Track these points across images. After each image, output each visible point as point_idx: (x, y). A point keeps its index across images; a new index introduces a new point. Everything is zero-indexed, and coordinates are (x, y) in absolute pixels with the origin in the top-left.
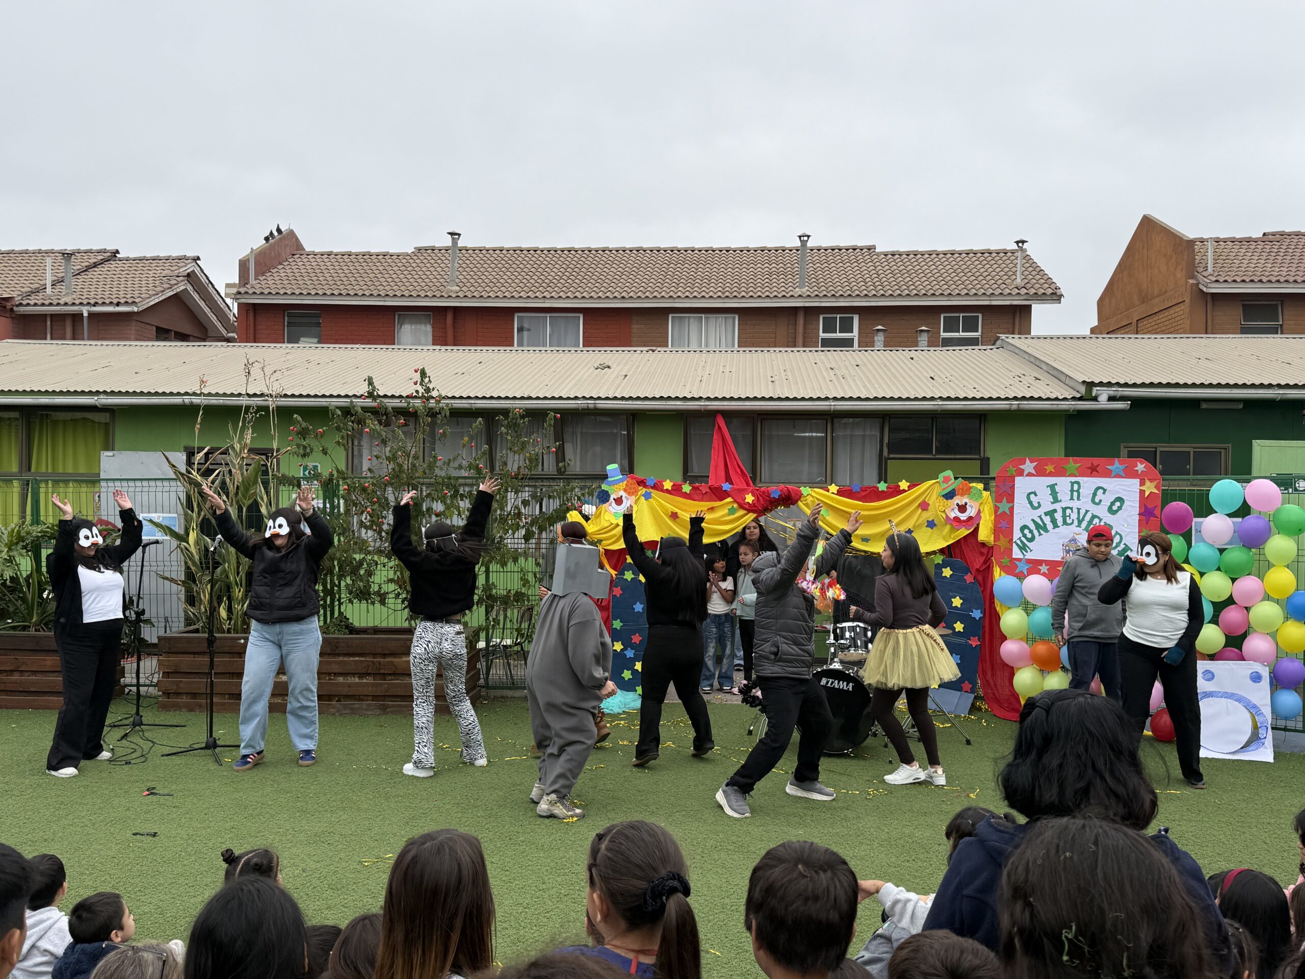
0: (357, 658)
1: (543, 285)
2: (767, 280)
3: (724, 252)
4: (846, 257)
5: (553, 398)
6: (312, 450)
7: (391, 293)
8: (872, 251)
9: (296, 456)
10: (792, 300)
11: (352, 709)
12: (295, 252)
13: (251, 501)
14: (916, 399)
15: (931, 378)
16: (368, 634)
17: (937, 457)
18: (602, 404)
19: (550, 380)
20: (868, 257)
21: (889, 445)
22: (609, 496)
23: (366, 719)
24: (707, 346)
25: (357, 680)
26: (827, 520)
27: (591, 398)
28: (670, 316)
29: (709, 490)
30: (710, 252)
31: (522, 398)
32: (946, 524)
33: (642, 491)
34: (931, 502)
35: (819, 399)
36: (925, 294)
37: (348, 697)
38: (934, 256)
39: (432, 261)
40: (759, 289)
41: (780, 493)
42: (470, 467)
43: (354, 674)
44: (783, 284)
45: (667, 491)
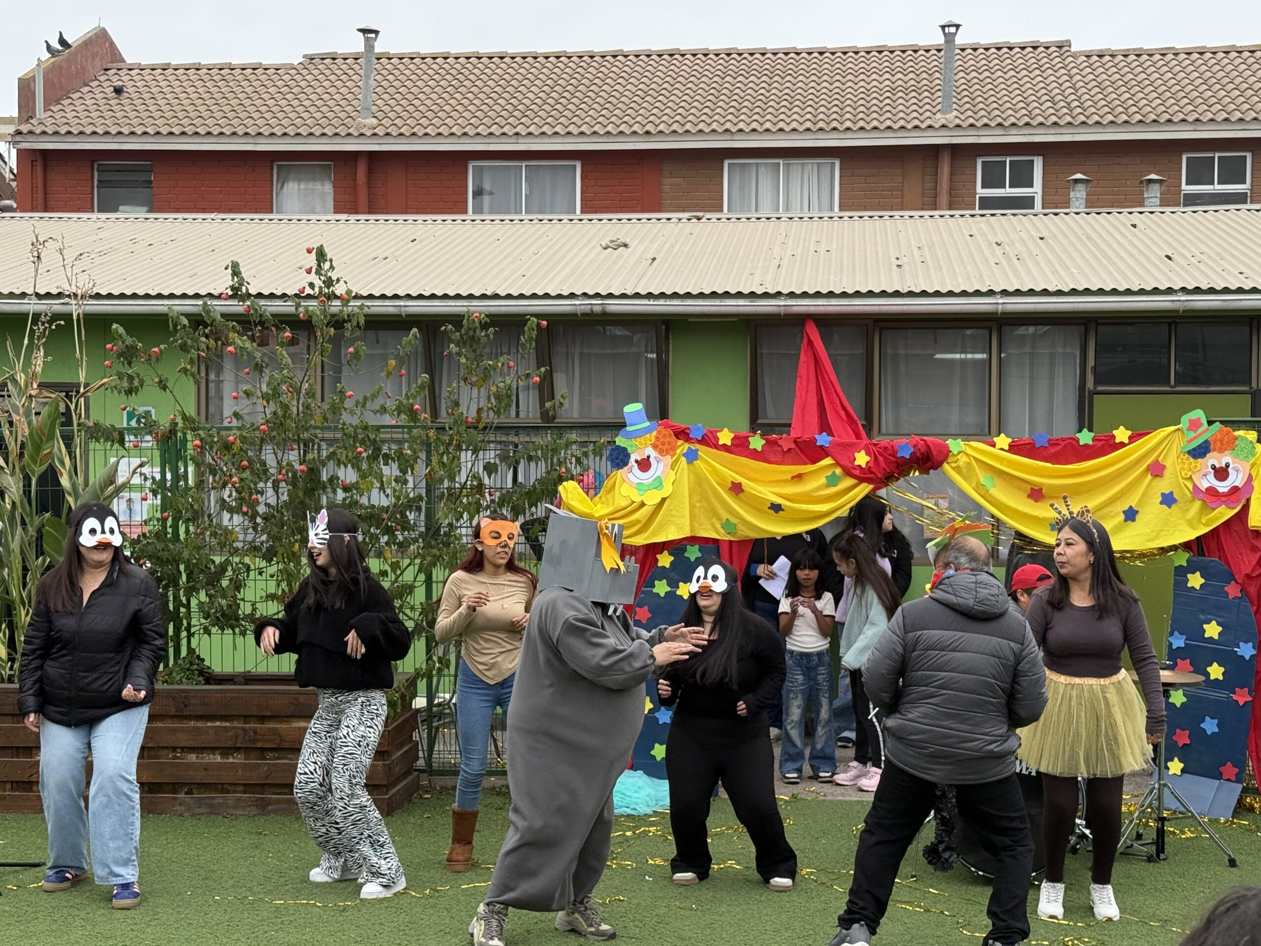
0: (218, 724)
1: (516, 113)
2: (888, 101)
3: (816, 55)
4: (1021, 61)
5: (534, 296)
6: (142, 383)
7: (266, 131)
8: (1064, 49)
9: (116, 392)
10: (930, 133)
11: (211, 806)
12: (110, 65)
13: (44, 467)
14: (1142, 292)
15: (1168, 257)
16: (235, 684)
17: (1178, 389)
18: (615, 306)
19: (529, 268)
20: (1058, 60)
21: (1095, 369)
22: (628, 456)
23: (235, 822)
24: (787, 209)
25: (219, 759)
26: (991, 496)
27: (597, 295)
28: (726, 163)
29: (793, 446)
30: (792, 55)
31: (484, 297)
32: (1193, 501)
33: (683, 447)
34: (1168, 463)
35: (977, 293)
36: (1154, 121)
37: (204, 786)
38: (1170, 56)
39: (333, 77)
40: (875, 115)
41: (913, 450)
42: (399, 410)
43: (213, 750)
44: (915, 107)
45: (725, 448)
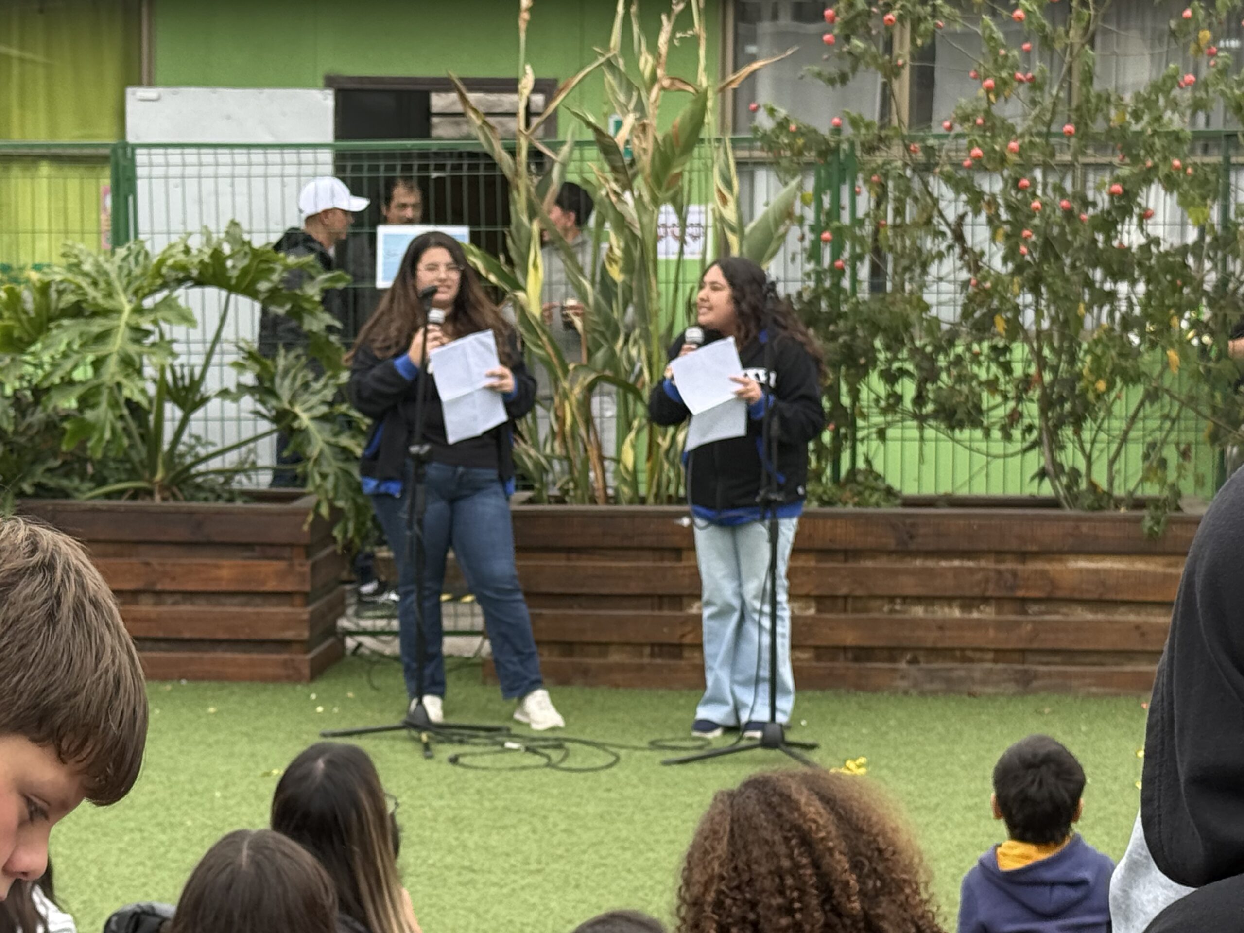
25: (957, 613)
37: (936, 652)
43: (949, 600)
